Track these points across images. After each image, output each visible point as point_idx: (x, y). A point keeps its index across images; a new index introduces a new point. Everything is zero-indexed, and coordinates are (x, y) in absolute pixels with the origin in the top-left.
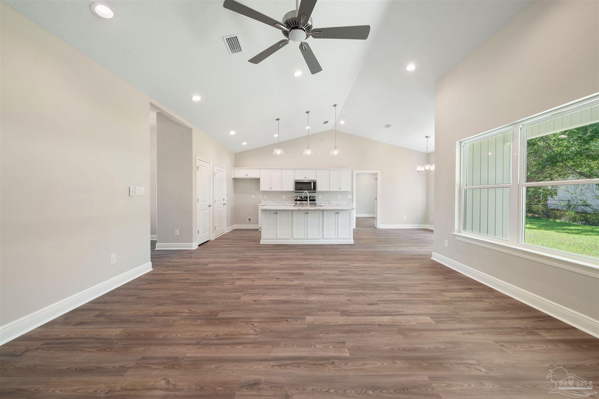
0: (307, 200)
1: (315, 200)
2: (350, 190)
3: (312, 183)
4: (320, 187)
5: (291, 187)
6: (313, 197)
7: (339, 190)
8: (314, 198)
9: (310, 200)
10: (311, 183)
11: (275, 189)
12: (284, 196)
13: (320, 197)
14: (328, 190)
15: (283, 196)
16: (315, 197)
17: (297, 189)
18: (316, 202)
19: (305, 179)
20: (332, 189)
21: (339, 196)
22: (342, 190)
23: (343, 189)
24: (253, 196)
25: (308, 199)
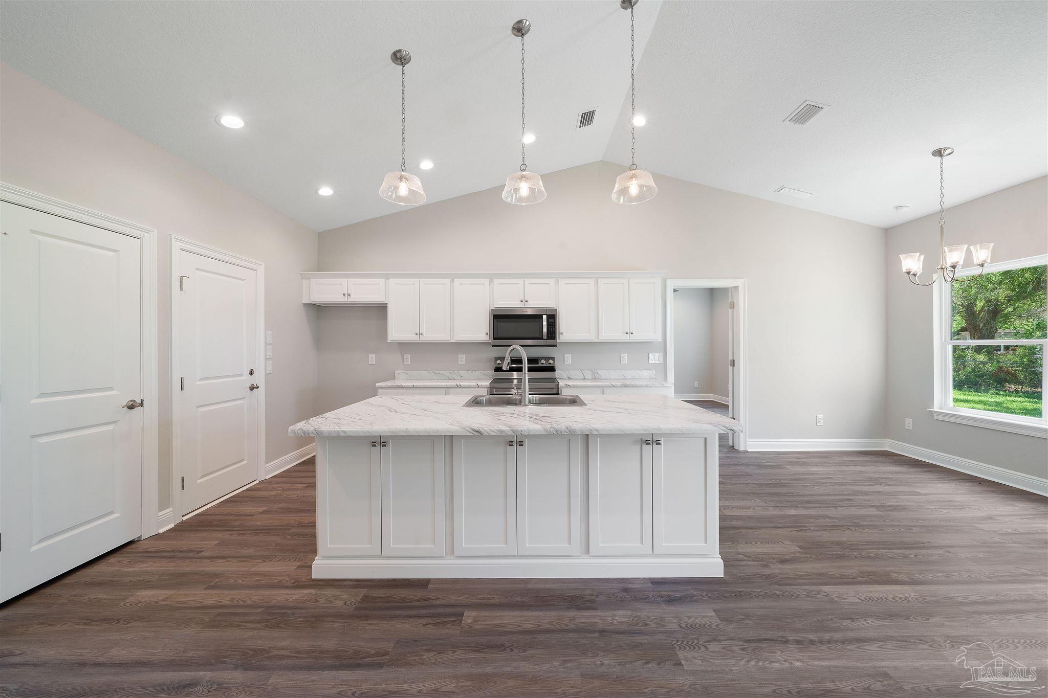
0: (520, 370)
1: (552, 369)
2: (659, 338)
3: (545, 317)
4: (567, 331)
5: (481, 331)
6: (547, 359)
7: (625, 338)
8: (551, 361)
9: (530, 369)
10: (540, 317)
11: (430, 336)
12: (462, 358)
13: (568, 358)
14: (592, 337)
15: (460, 356)
16: (553, 358)
17: (499, 336)
18: (558, 373)
19: (521, 305)
20: (606, 335)
21: (625, 357)
22: (635, 338)
23: (639, 336)
24: (372, 359)
25: (526, 365)
